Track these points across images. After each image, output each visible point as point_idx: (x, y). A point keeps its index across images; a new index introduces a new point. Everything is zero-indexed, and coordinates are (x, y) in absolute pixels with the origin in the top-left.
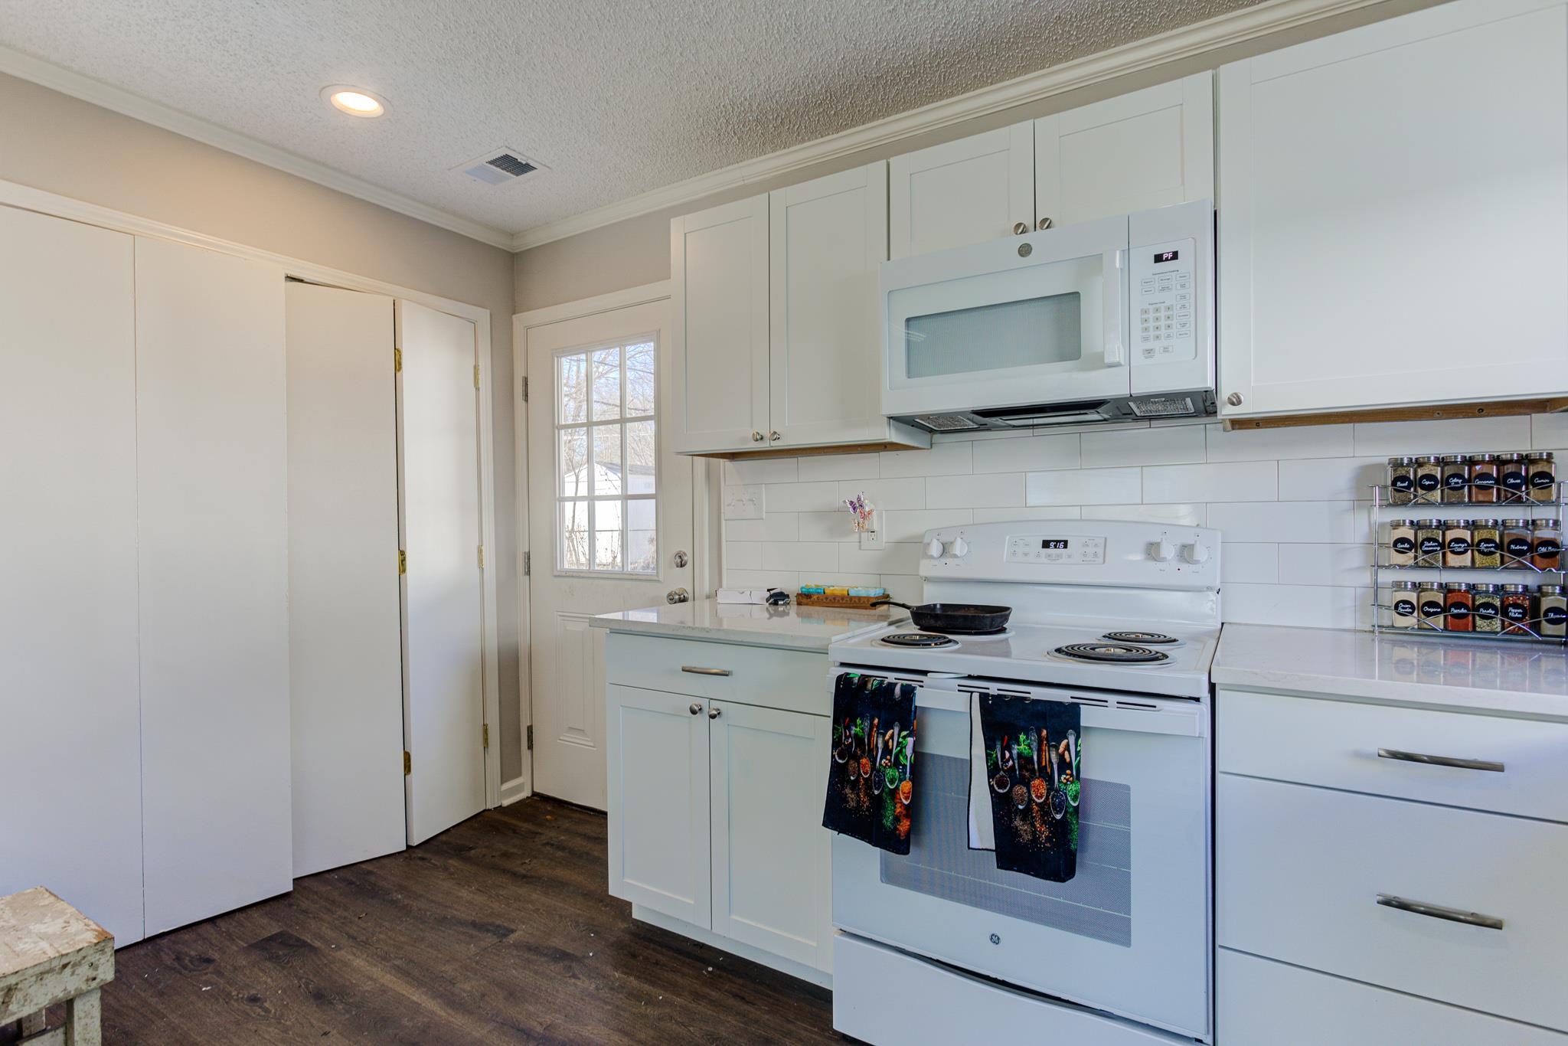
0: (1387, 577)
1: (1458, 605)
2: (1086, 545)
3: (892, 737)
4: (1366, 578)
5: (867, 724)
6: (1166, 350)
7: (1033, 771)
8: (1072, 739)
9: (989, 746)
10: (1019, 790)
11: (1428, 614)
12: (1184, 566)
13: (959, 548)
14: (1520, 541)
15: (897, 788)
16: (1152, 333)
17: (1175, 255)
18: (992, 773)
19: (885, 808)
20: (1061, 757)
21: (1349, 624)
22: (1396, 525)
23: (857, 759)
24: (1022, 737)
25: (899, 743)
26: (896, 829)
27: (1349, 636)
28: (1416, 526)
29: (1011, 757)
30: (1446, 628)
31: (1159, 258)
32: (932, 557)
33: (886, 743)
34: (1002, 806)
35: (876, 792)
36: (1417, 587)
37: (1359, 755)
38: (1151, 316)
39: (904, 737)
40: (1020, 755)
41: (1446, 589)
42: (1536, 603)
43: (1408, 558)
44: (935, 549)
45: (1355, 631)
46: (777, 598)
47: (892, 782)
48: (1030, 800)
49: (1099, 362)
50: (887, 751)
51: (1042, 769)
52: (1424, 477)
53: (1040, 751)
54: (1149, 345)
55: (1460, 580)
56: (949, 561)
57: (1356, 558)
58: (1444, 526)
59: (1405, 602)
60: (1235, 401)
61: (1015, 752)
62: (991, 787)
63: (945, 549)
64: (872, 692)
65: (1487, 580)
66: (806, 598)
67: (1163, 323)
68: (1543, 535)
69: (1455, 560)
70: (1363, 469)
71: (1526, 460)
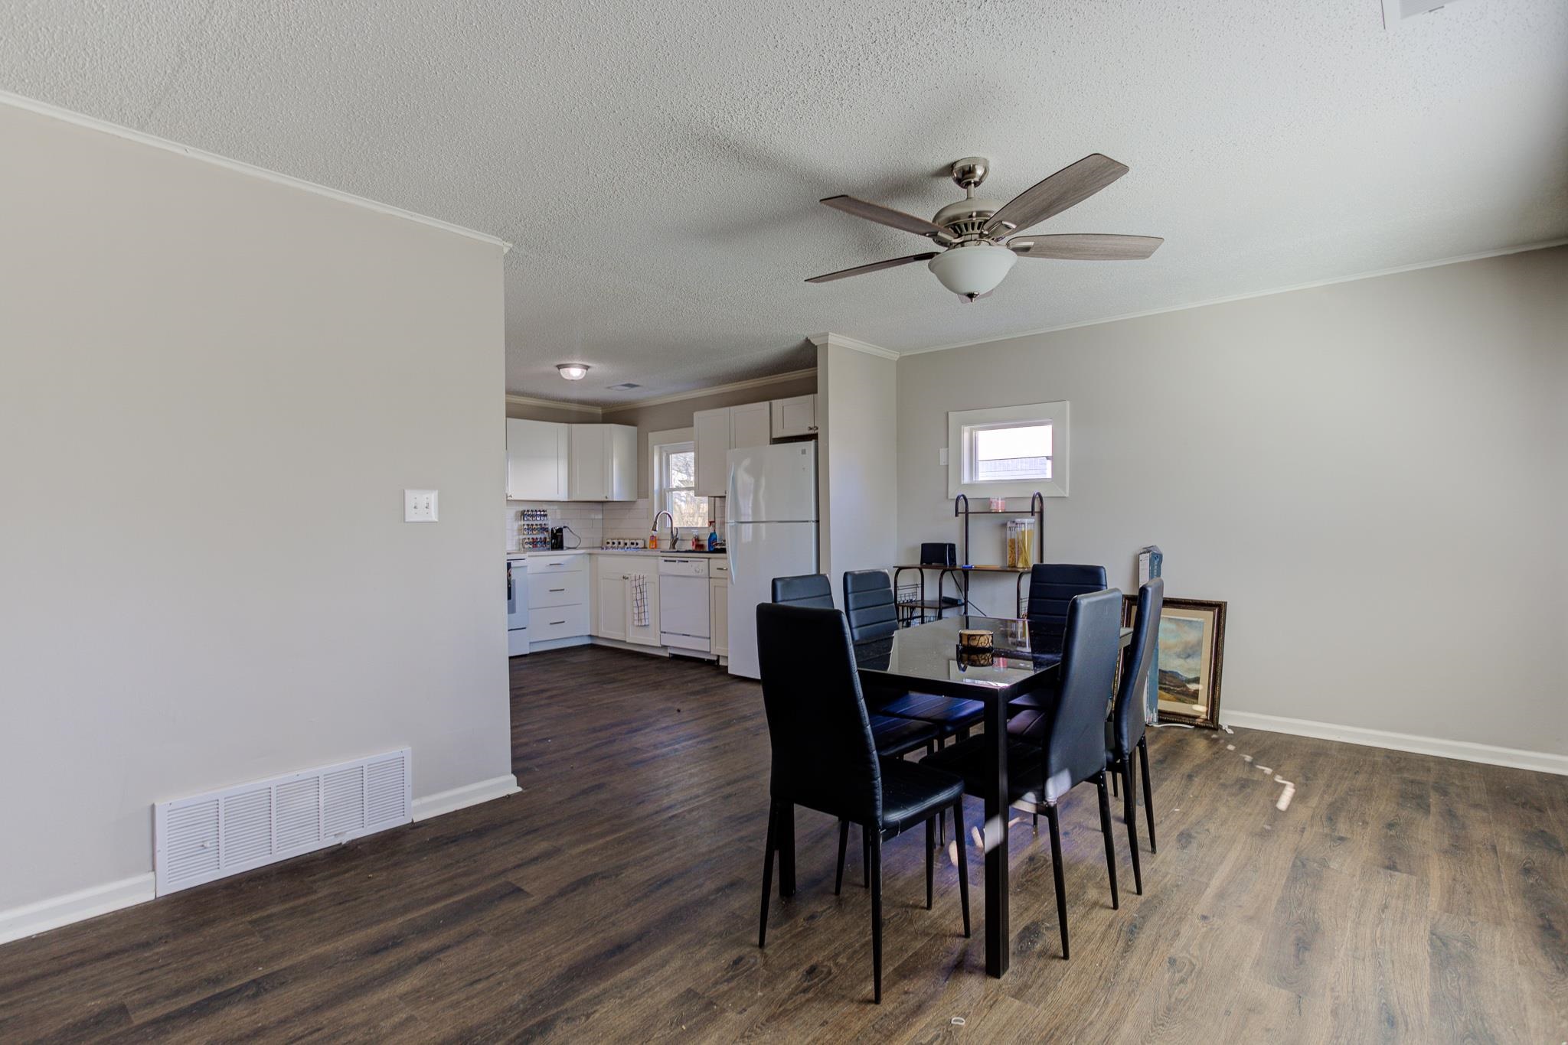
0: (523, 537)
4: (517, 538)
11: (531, 544)
14: (544, 528)
21: (515, 548)
22: (524, 525)
28: (528, 525)
30: (533, 547)
36: (529, 539)
41: (533, 539)
42: (546, 540)
43: (525, 532)
45: (516, 550)
52: (529, 514)
55: (535, 537)
57: (515, 533)
58: (532, 525)
59: (526, 542)
60: (511, 496)
65: (539, 536)
68: (547, 526)
69: (535, 533)
70: (517, 512)
71: (543, 511)
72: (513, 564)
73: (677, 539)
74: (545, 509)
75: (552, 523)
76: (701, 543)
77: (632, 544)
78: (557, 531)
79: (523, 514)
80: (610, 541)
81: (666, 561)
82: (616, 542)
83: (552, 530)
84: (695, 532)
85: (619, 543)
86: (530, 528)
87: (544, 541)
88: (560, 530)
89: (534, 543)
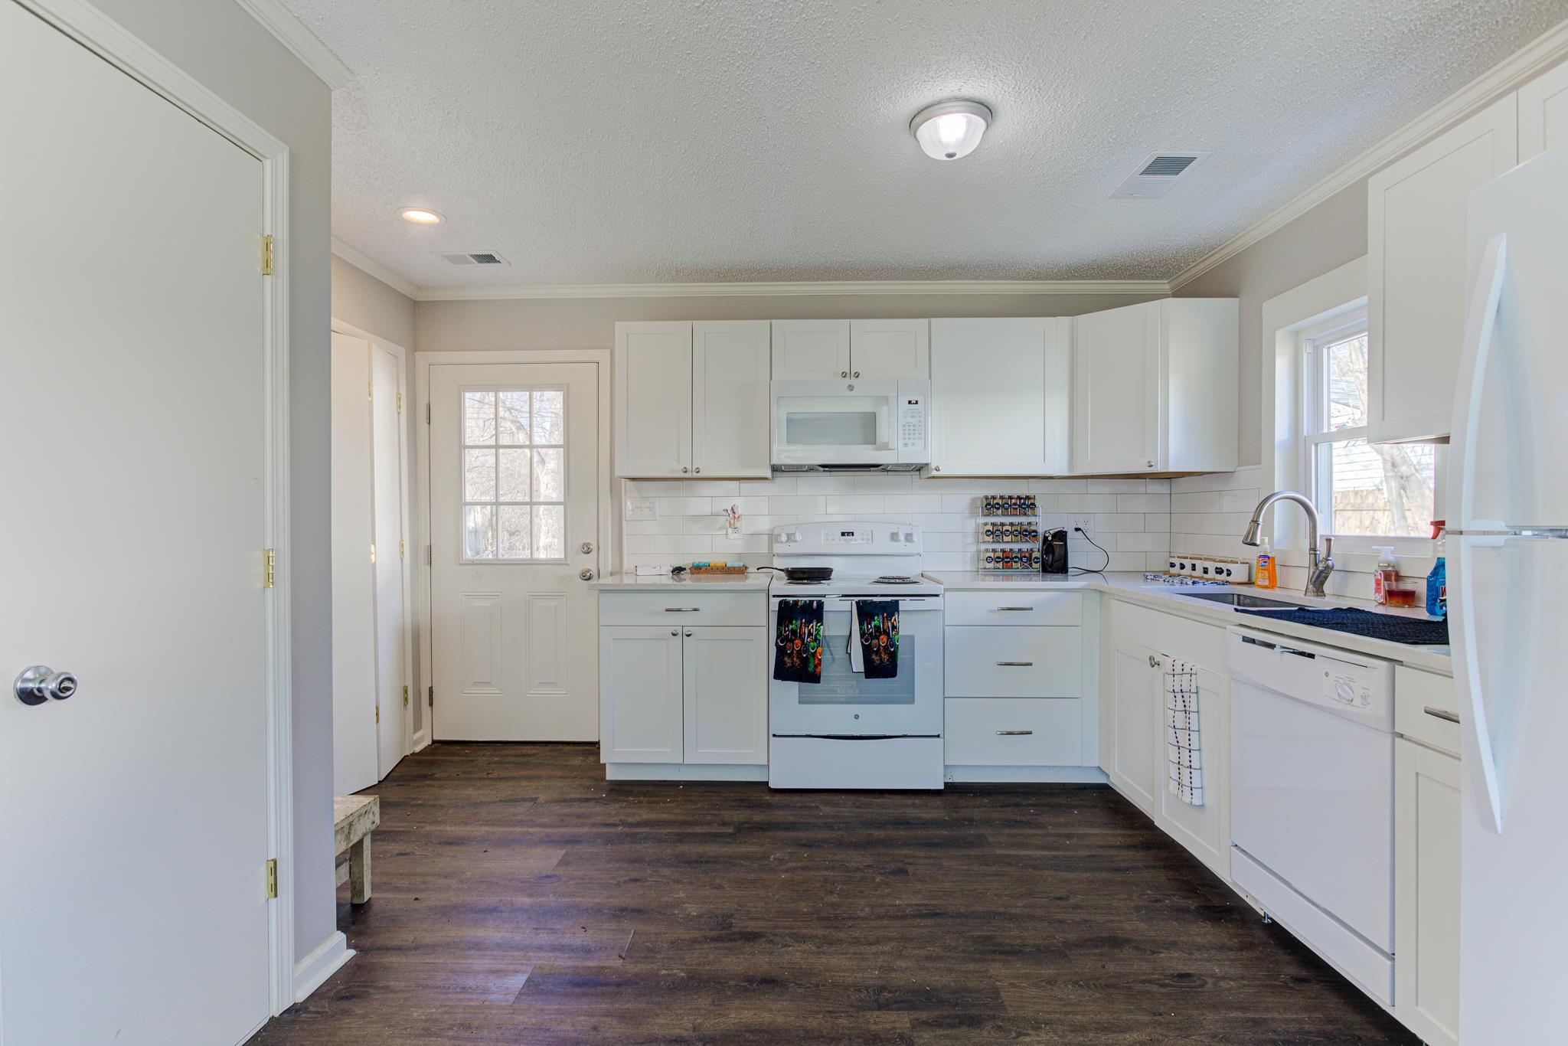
0: (983, 547)
1: (1007, 558)
2: (863, 534)
3: (812, 627)
4: (974, 548)
5: (799, 622)
6: (913, 444)
7: (880, 632)
8: (896, 616)
9: (861, 624)
10: (875, 641)
11: (998, 562)
12: (908, 544)
13: (798, 537)
14: (1026, 531)
15: (816, 651)
16: (907, 436)
17: (917, 403)
18: (862, 636)
19: (809, 662)
20: (893, 624)
21: (968, 569)
22: (986, 524)
23: (792, 641)
24: (876, 618)
25: (816, 630)
26: (815, 671)
27: (968, 574)
28: (993, 524)
29: (871, 627)
30: (1003, 568)
31: (910, 402)
32: (782, 542)
33: (809, 631)
34: (867, 650)
35: (804, 655)
36: (994, 551)
37: (991, 611)
38: (907, 428)
39: (819, 626)
40: (875, 626)
41: (1003, 551)
42: (1031, 555)
43: (990, 538)
44: (784, 538)
45: (971, 571)
46: (678, 570)
47: (813, 649)
48: (880, 645)
49: (885, 447)
50: (810, 634)
51: (885, 631)
52: (996, 504)
53: (883, 623)
54: (907, 441)
55: (1007, 547)
56: (791, 544)
57: (970, 539)
58: (1002, 525)
59: (990, 557)
60: (937, 469)
61: (873, 625)
62: (862, 643)
63: (790, 538)
64: (801, 606)
65: (1016, 547)
66: (697, 569)
67: (912, 432)
68: (1033, 528)
69: (1006, 539)
70: (974, 500)
71: (1028, 498)
72: (904, 605)
73: (1328, 569)
74: (1031, 493)
75: (1045, 523)
76: (1407, 586)
77: (1219, 571)
78: (1054, 536)
79: (991, 505)
80: (1177, 562)
81: (1246, 639)
82: (1188, 563)
83: (1045, 538)
84: (1387, 555)
85: (1194, 567)
86: (996, 533)
87: (1026, 559)
88: (1061, 536)
89: (1006, 561)
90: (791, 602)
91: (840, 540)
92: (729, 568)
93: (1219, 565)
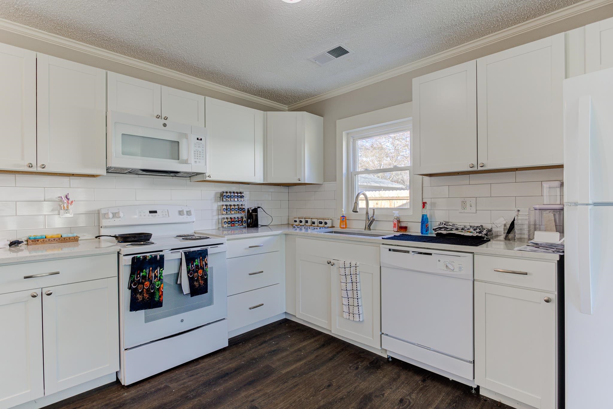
0: (220, 217)
1: (233, 221)
2: (162, 212)
3: (157, 272)
4: (217, 217)
5: (148, 270)
6: (199, 162)
7: (199, 269)
8: (207, 257)
9: (187, 265)
10: (196, 274)
11: (229, 224)
12: (188, 217)
13: (121, 215)
14: (241, 208)
15: (160, 287)
16: (196, 157)
17: (201, 140)
18: (188, 272)
19: (156, 295)
20: (205, 262)
21: (214, 228)
22: (223, 205)
23: (143, 283)
24: (196, 260)
25: (160, 273)
26: (160, 300)
27: (214, 230)
28: (226, 205)
29: (194, 266)
30: (231, 226)
31: (198, 139)
32: (109, 218)
33: (155, 275)
34: (191, 280)
35: (152, 291)
36: (227, 218)
37: (246, 249)
38: (196, 153)
39: (162, 271)
40: (196, 265)
41: (231, 218)
42: (242, 220)
43: (224, 213)
44: (111, 216)
45: (215, 229)
46: (14, 244)
47: (158, 286)
48: (198, 276)
49: (186, 162)
50: (156, 276)
51: (201, 267)
52: (228, 195)
53: (200, 263)
54: (196, 160)
55: (232, 216)
56: (116, 219)
57: (215, 213)
58: (230, 205)
59: (226, 222)
60: (209, 176)
61: (194, 265)
62: (188, 276)
63: (115, 215)
64: (149, 260)
65: (236, 216)
66: (34, 241)
67: (199, 155)
68: (243, 207)
69: (232, 212)
70: (216, 193)
71: (241, 193)
72: (210, 250)
73: (374, 220)
74: (241, 190)
75: (248, 203)
76: (403, 225)
77: (321, 223)
78: (252, 210)
79: (223, 196)
80: (297, 220)
82: (303, 220)
83: (248, 211)
84: (396, 214)
85: (307, 222)
86: (228, 209)
87: (241, 221)
88: (255, 210)
89: (232, 222)
90: (141, 257)
91: (149, 216)
92: (64, 239)
93: (321, 220)
